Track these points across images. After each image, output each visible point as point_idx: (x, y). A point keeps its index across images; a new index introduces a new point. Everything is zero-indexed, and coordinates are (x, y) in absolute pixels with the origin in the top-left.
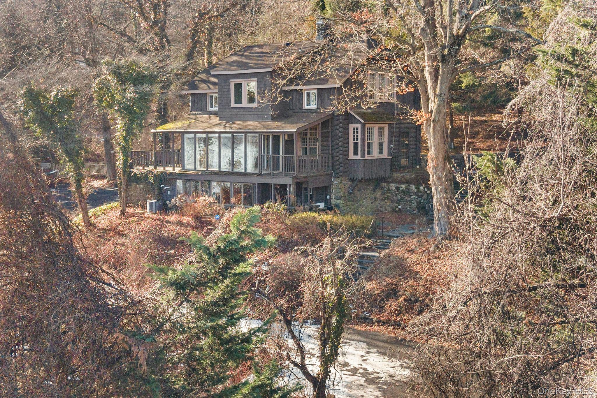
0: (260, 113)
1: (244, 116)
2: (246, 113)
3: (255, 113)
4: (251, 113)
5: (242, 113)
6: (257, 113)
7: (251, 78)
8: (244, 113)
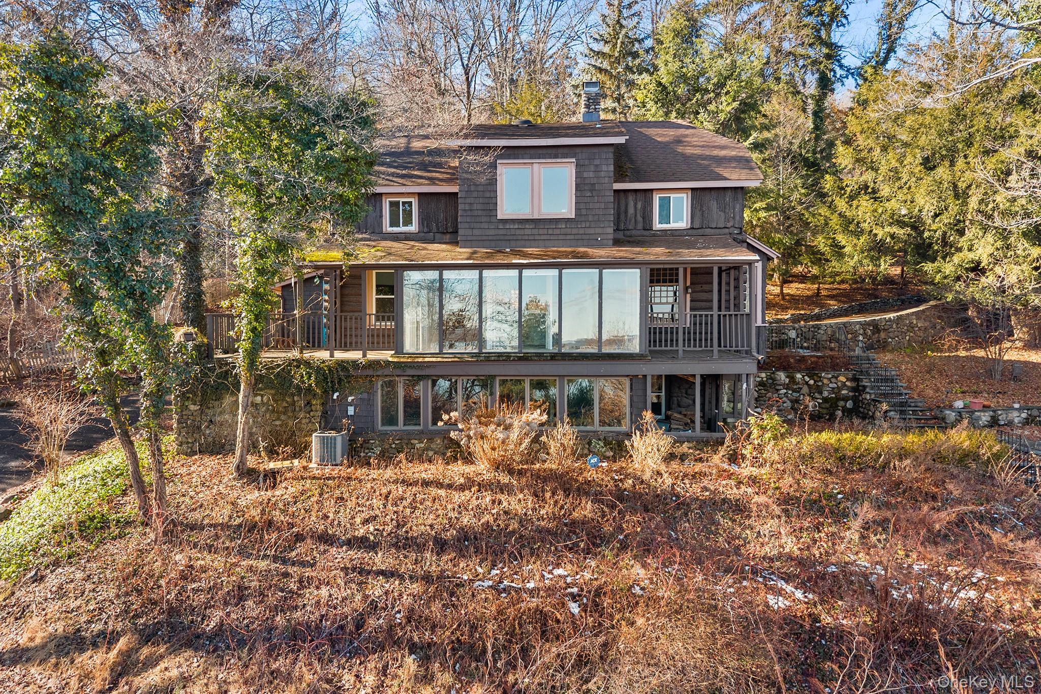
0: (581, 231)
1: (537, 237)
2: (541, 232)
3: (569, 231)
4: (558, 232)
5: (529, 232)
6: (575, 231)
7: (556, 157)
8: (535, 232)
